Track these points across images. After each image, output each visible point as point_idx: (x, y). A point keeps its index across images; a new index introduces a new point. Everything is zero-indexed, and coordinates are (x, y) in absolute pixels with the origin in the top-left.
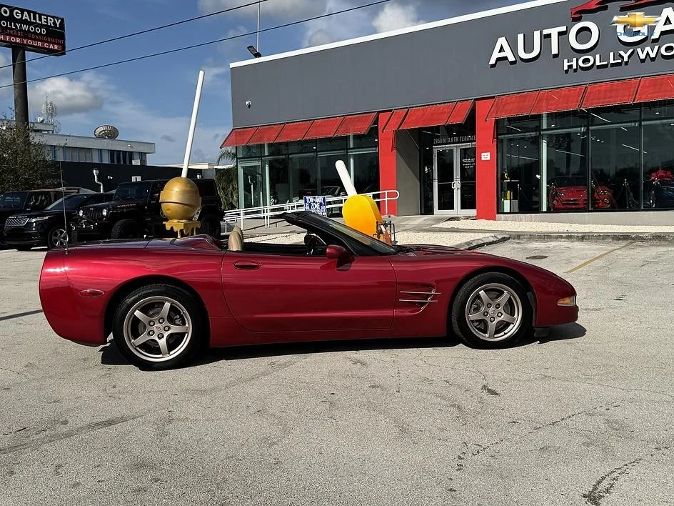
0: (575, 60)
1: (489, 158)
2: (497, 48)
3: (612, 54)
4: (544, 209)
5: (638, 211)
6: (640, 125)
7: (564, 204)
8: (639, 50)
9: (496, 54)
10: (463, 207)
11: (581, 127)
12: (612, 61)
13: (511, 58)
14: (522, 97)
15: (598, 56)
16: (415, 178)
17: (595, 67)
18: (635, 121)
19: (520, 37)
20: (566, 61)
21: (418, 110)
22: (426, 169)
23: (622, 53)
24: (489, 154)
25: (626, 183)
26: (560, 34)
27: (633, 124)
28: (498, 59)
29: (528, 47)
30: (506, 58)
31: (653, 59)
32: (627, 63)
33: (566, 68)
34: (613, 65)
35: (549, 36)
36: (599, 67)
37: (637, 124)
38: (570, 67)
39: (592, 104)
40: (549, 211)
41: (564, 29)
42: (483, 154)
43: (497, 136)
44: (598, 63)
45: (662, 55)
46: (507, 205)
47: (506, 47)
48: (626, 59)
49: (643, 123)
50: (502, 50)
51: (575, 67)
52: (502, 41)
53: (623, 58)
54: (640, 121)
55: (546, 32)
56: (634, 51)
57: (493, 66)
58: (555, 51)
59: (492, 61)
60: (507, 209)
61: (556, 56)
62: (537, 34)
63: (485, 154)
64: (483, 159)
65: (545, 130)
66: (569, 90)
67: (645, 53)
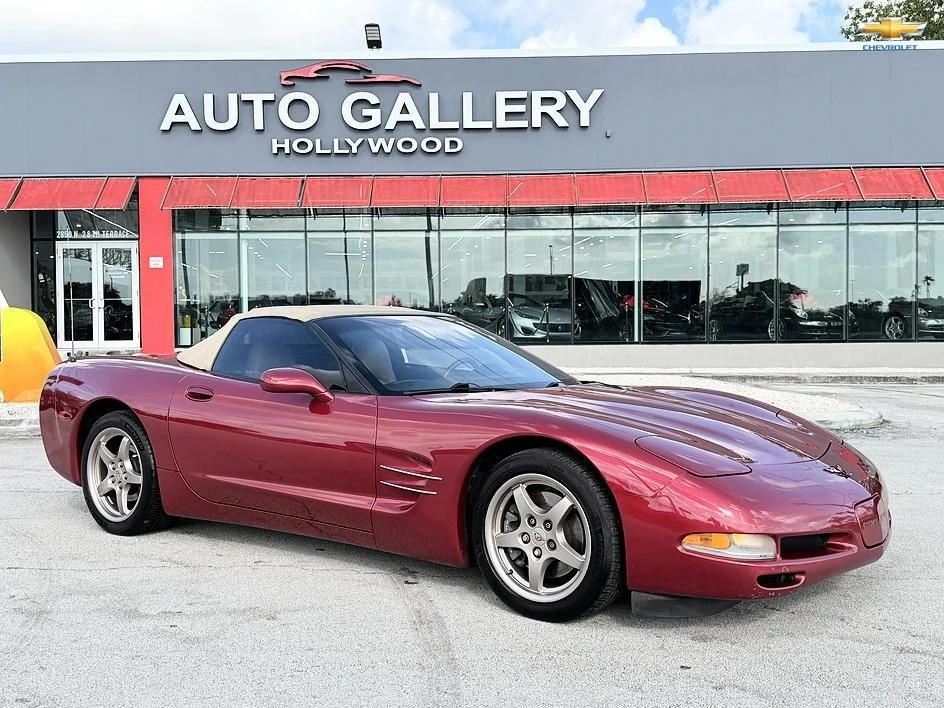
0: (287, 141)
1: (160, 266)
2: (173, 108)
3: (336, 141)
6: (372, 236)
8: (371, 141)
12: (337, 151)
13: (195, 126)
14: (214, 183)
15: (318, 142)
16: (26, 289)
17: (314, 155)
18: (366, 231)
19: (208, 98)
20: (275, 141)
21: (39, 182)
23: (349, 141)
24: (161, 259)
26: (265, 103)
27: (363, 234)
28: (174, 124)
30: (186, 124)
31: (387, 155)
32: (355, 155)
33: (275, 151)
34: (338, 155)
35: (250, 103)
36: (319, 155)
37: (368, 235)
41: (271, 97)
42: (151, 259)
43: (173, 234)
44: (318, 151)
45: (399, 151)
46: (185, 335)
47: (186, 108)
48: (354, 150)
49: (375, 234)
51: (287, 151)
52: (179, 99)
53: (350, 148)
54: (372, 231)
55: (245, 97)
56: (364, 141)
57: (166, 132)
58: (259, 125)
59: (166, 126)
61: (260, 132)
62: (233, 99)
63: (154, 259)
64: (151, 266)
65: (245, 232)
66: (281, 182)
67: (378, 145)
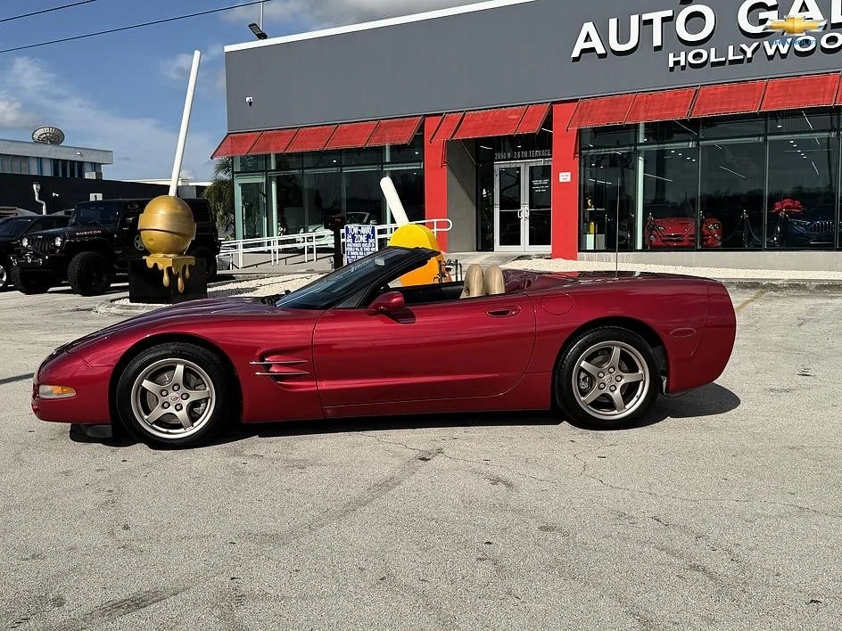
0: (683, 54)
1: (569, 179)
2: (583, 36)
3: (731, 48)
4: (639, 246)
5: (761, 250)
6: (766, 140)
7: (664, 241)
8: (766, 44)
9: (581, 44)
10: (531, 243)
11: (689, 141)
12: (731, 57)
13: (600, 50)
14: (614, 101)
15: (713, 50)
16: (471, 203)
17: (709, 65)
18: (759, 136)
19: (613, 23)
20: (671, 55)
21: (478, 114)
22: (484, 192)
23: (744, 46)
24: (569, 174)
25: (745, 215)
26: (664, 20)
27: (756, 139)
28: (583, 51)
29: (623, 36)
30: (593, 50)
31: (784, 56)
32: (750, 60)
33: (671, 65)
34: (732, 62)
35: (650, 22)
36: (714, 64)
37: (761, 139)
38: (677, 63)
39: (704, 112)
40: (645, 249)
41: (669, 13)
42: (561, 174)
43: (580, 150)
44: (713, 59)
45: (795, 51)
46: (590, 240)
47: (594, 35)
48: (749, 55)
49: (769, 138)
50: (588, 38)
51: (683, 63)
52: (588, 27)
53: (744, 53)
54: (765, 135)
55: (646, 17)
56: (759, 45)
57: (576, 59)
58: (657, 42)
59: (576, 53)
60: (590, 246)
61: (658, 48)
62: (634, 20)
63: (564, 174)
64: (561, 180)
65: (642, 144)
66: (676, 94)
67: (774, 47)
